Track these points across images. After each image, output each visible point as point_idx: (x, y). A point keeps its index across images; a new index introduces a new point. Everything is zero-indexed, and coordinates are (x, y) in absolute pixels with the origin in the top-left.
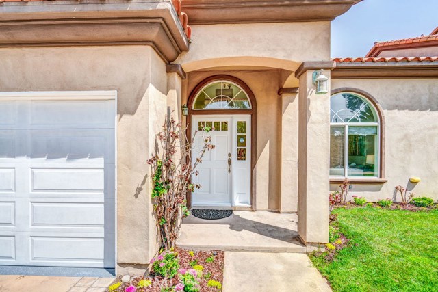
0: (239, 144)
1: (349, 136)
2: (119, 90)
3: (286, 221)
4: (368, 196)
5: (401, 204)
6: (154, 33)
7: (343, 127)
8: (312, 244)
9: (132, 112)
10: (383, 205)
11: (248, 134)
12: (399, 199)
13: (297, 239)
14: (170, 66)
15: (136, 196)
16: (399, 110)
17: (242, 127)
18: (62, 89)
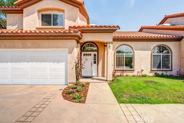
0: (94, 59)
1: (125, 57)
2: (69, 48)
3: (105, 78)
4: (130, 74)
5: (139, 76)
6: (76, 38)
7: (124, 55)
8: (109, 81)
9: (71, 53)
10: (134, 76)
11: (96, 57)
12: (139, 75)
13: (106, 81)
14: (78, 42)
15: (72, 69)
16: (139, 50)
17: (95, 55)
18: (57, 48)
